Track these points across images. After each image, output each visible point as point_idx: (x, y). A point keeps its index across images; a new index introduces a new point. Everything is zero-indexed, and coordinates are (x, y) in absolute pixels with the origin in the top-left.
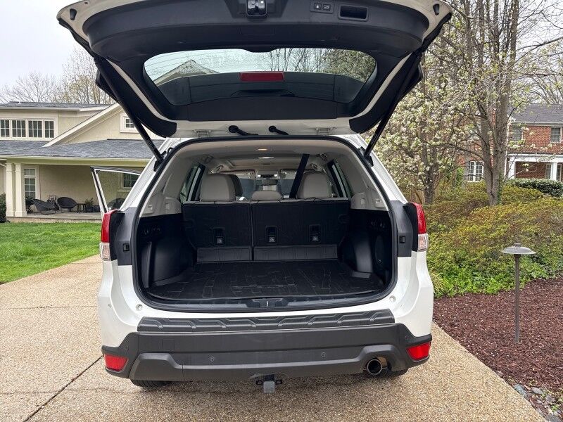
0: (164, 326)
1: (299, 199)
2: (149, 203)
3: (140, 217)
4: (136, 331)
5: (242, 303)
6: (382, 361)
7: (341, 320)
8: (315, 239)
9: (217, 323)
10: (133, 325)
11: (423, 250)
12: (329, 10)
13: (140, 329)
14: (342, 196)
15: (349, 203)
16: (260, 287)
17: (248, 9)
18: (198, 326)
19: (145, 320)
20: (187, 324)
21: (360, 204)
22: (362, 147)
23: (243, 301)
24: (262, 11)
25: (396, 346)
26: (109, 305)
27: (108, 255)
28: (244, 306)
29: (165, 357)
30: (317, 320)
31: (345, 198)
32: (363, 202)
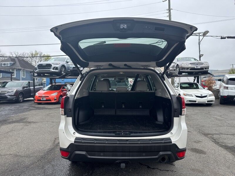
0: (84, 141)
1: (135, 91)
2: (78, 94)
3: (75, 99)
4: (74, 143)
5: (113, 133)
6: (166, 157)
7: (151, 141)
8: (141, 107)
9: (104, 141)
10: (72, 140)
11: (184, 115)
12: (151, 28)
13: (75, 142)
14: (152, 90)
15: (154, 93)
16: (120, 126)
17: (120, 28)
18: (97, 142)
19: (77, 138)
20: (93, 141)
21: (159, 94)
22: (160, 73)
23: (114, 132)
24: (125, 29)
25: (172, 152)
26: (64, 132)
27: (63, 113)
28: (114, 134)
29: (84, 153)
30: (142, 141)
31: (153, 91)
32: (160, 94)
